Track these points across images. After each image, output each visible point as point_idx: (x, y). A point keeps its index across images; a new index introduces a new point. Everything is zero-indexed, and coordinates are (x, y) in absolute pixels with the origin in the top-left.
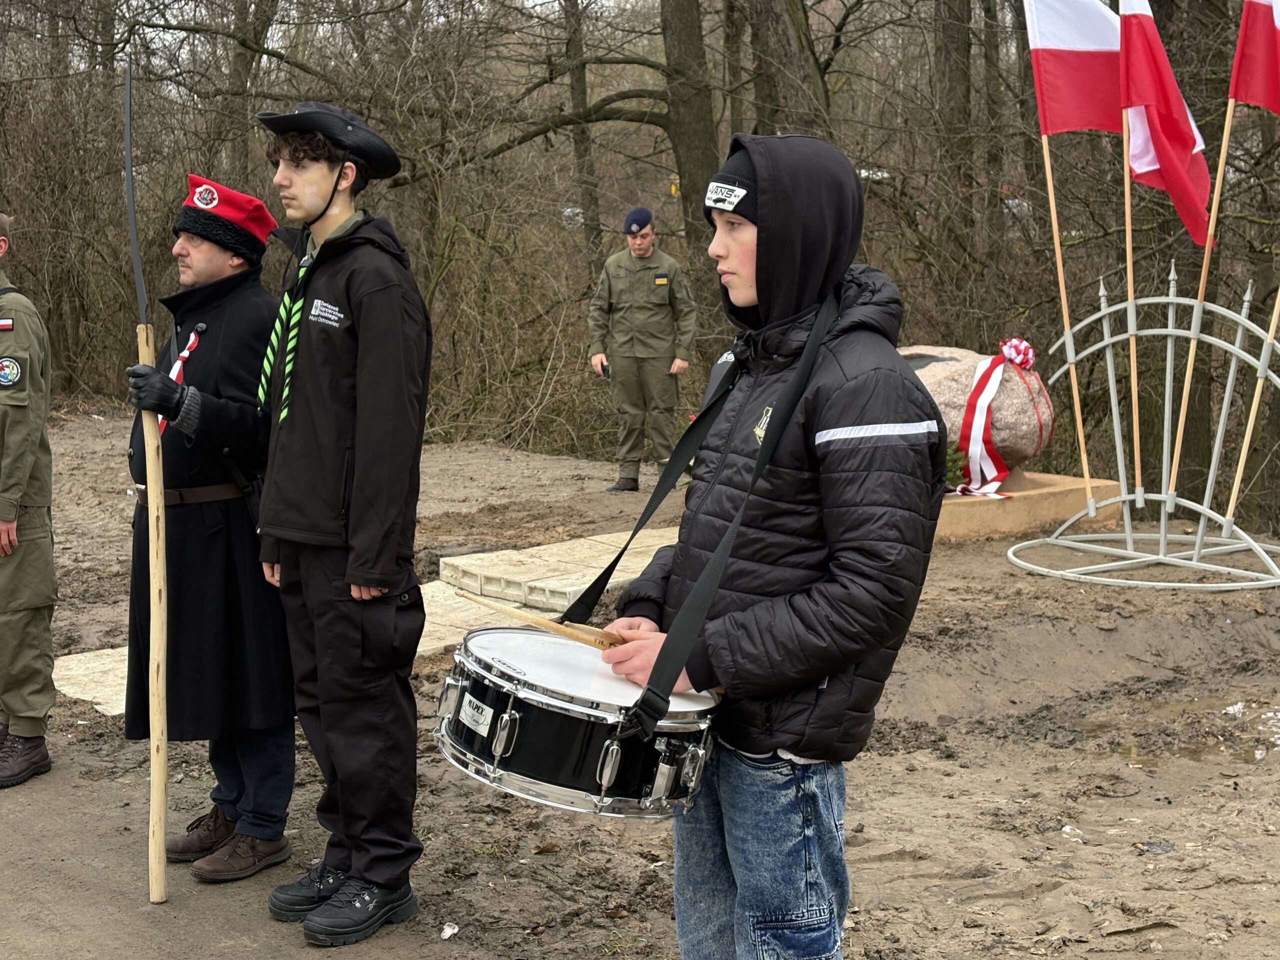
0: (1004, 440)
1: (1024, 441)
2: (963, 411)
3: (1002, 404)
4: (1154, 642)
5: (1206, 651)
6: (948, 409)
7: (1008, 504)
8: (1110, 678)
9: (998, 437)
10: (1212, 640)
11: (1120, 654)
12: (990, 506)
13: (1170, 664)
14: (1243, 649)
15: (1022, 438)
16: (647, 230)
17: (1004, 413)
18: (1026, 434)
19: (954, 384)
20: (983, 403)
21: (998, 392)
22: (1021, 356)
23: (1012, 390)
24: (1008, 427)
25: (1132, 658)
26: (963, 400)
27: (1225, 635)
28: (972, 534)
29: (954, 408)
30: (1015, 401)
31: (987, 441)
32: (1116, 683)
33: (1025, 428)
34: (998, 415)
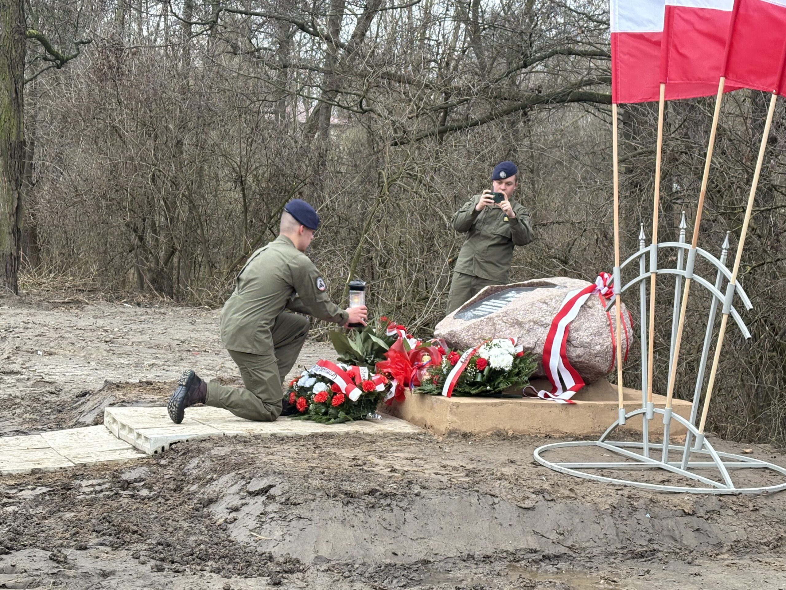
0: (579, 356)
1: (597, 359)
2: (548, 329)
3: (580, 326)
4: (564, 523)
5: (610, 537)
6: (536, 326)
7: (572, 409)
8: (503, 547)
9: (575, 353)
10: (622, 528)
11: (528, 529)
12: (552, 409)
13: (569, 543)
14: (650, 540)
15: (596, 356)
16: (511, 179)
17: (581, 333)
18: (599, 352)
19: (544, 306)
20: (563, 324)
21: (578, 315)
22: (606, 288)
23: (593, 315)
24: (582, 345)
25: (535, 533)
26: (549, 320)
27: (639, 527)
28: (532, 430)
29: (542, 325)
30: (593, 325)
31: (564, 356)
32: (507, 552)
33: (598, 347)
34: (574, 335)
